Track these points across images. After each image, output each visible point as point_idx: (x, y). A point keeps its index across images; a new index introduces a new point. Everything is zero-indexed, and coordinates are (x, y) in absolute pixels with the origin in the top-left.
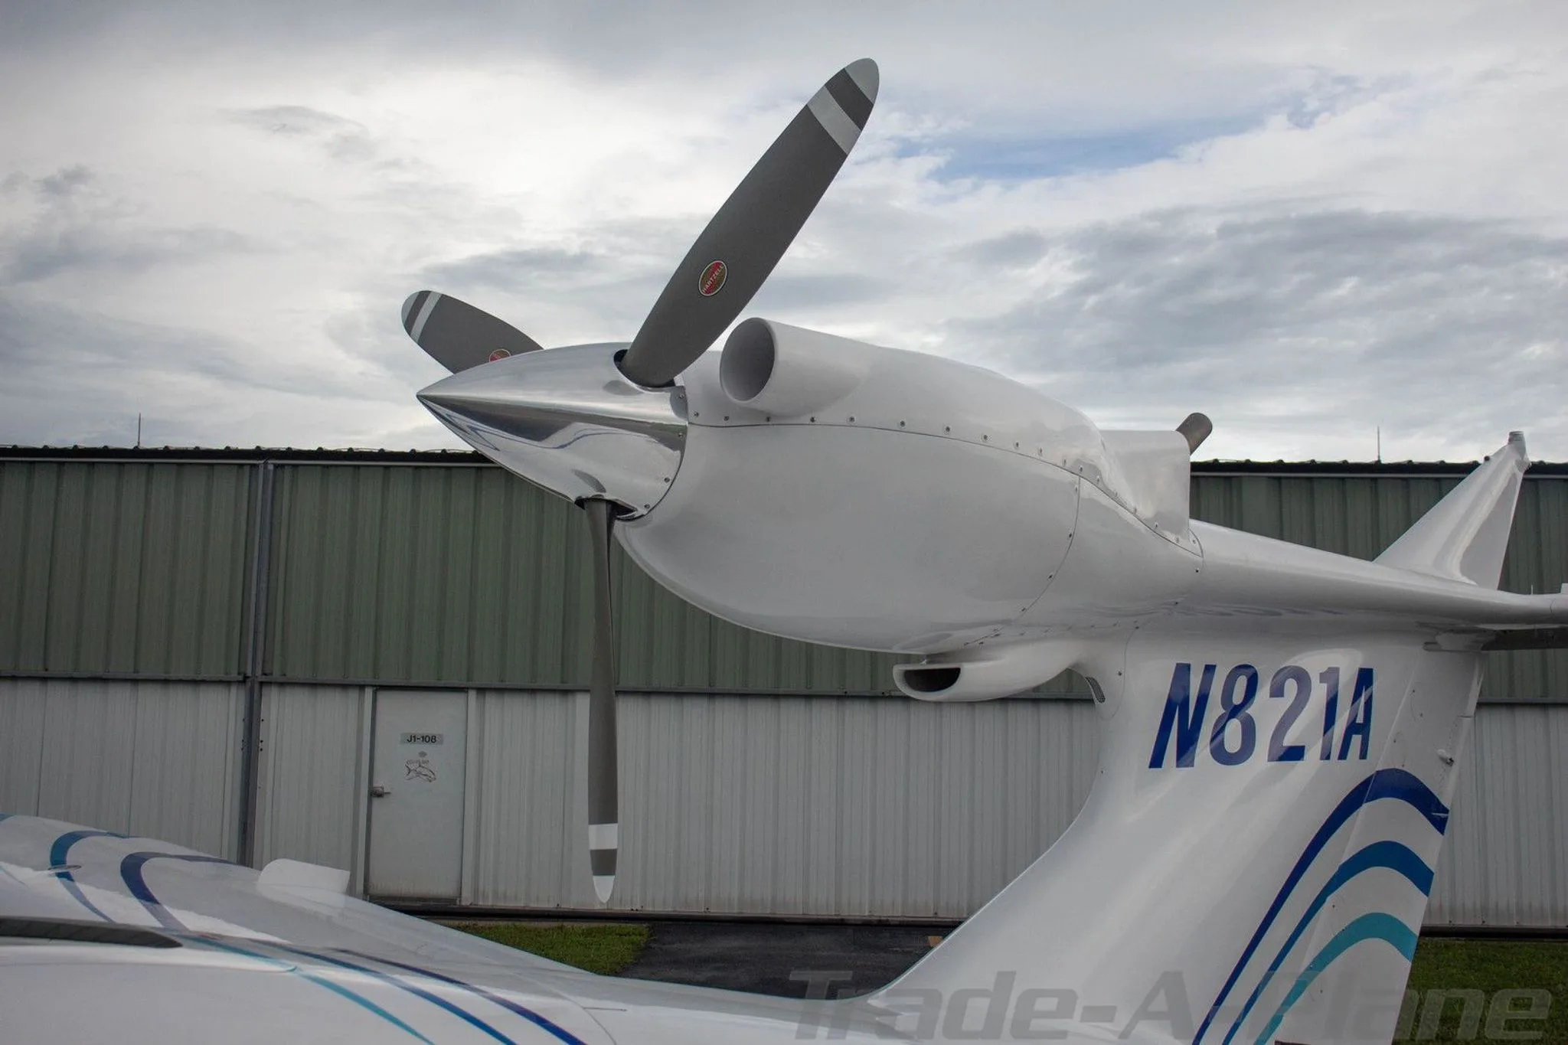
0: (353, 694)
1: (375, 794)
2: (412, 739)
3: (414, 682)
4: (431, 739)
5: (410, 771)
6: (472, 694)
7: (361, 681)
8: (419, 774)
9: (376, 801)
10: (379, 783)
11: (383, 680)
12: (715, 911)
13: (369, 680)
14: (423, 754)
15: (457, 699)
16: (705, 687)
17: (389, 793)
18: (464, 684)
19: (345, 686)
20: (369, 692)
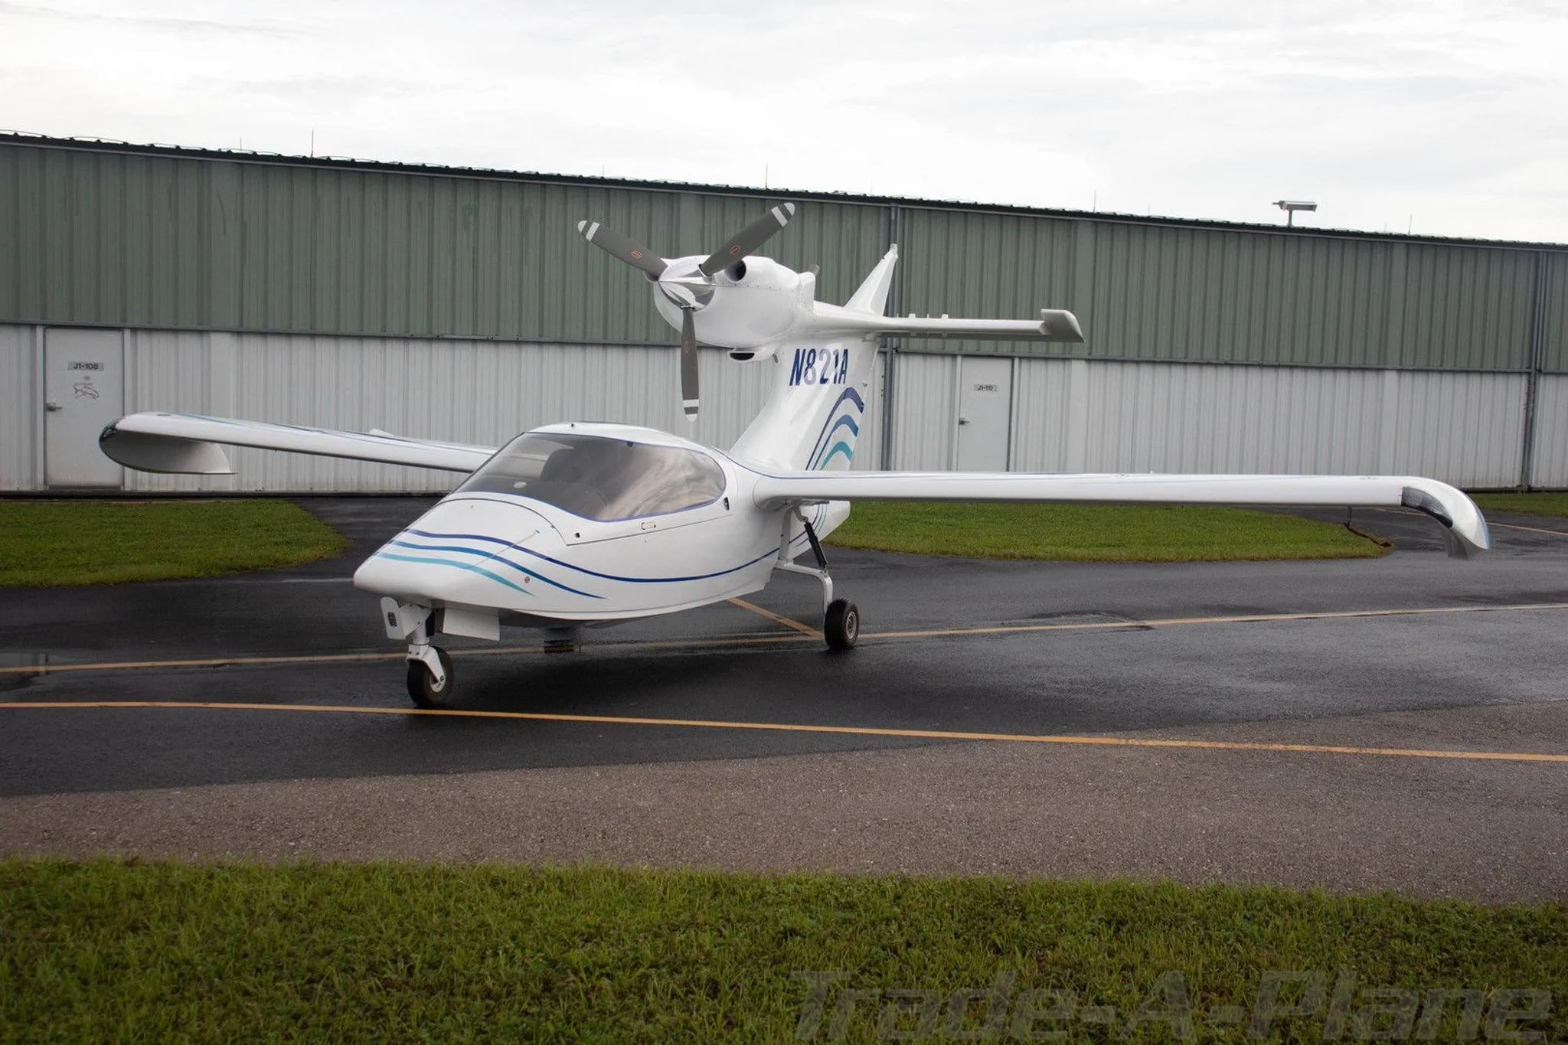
0: (25, 333)
1: (49, 408)
2: (78, 366)
3: (75, 322)
4: (95, 367)
5: (77, 390)
6: (127, 334)
7: (30, 320)
8: (84, 393)
9: (50, 415)
10: (52, 400)
11: (50, 321)
12: (317, 489)
13: (37, 320)
14: (87, 378)
15: (113, 337)
16: (307, 329)
17: (61, 408)
18: (122, 325)
19: (17, 325)
20: (39, 331)
